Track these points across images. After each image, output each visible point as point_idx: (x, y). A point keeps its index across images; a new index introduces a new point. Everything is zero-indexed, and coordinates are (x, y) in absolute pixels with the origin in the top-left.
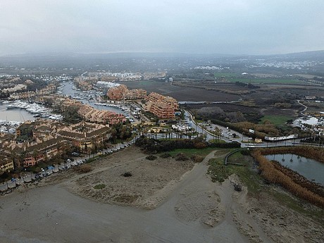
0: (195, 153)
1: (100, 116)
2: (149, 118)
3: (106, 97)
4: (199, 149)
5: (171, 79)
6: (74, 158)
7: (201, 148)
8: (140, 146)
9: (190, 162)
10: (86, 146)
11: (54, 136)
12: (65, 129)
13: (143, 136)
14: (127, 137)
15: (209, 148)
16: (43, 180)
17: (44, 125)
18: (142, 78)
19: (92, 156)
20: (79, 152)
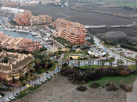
0: (121, 81)
1: (16, 43)
2: (63, 44)
3: (14, 23)
4: (123, 76)
5: (66, 4)
6: (4, 92)
7: (125, 75)
8: (66, 75)
9: (121, 92)
10: (13, 78)
13: (65, 65)
14: (50, 66)
15: (132, 76)
18: (40, 3)
19: (23, 89)
20: (7, 85)
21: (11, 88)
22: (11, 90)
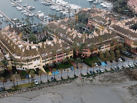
6: (125, 58)
11: (109, 30)
12: (119, 24)
16: (97, 78)
17: (99, 15)
21: (133, 56)
22: (132, 58)
